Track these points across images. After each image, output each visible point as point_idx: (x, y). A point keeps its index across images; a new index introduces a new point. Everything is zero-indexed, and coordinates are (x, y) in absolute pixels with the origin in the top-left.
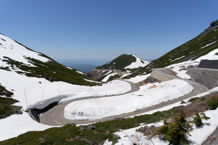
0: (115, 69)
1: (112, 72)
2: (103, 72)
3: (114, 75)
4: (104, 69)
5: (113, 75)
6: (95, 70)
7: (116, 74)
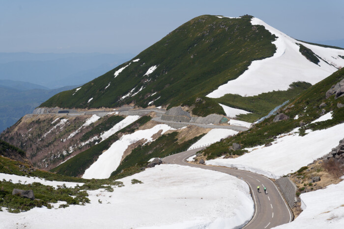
0: (157, 104)
1: (143, 122)
2: (88, 122)
3: (150, 140)
4: (91, 106)
5: (146, 135)
6: (41, 113)
7: (165, 128)
